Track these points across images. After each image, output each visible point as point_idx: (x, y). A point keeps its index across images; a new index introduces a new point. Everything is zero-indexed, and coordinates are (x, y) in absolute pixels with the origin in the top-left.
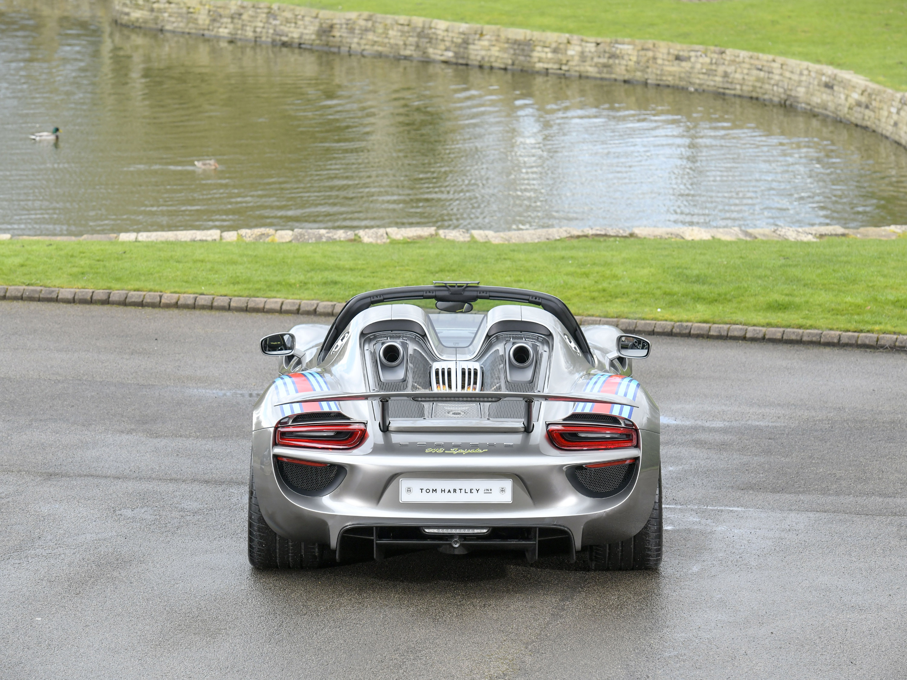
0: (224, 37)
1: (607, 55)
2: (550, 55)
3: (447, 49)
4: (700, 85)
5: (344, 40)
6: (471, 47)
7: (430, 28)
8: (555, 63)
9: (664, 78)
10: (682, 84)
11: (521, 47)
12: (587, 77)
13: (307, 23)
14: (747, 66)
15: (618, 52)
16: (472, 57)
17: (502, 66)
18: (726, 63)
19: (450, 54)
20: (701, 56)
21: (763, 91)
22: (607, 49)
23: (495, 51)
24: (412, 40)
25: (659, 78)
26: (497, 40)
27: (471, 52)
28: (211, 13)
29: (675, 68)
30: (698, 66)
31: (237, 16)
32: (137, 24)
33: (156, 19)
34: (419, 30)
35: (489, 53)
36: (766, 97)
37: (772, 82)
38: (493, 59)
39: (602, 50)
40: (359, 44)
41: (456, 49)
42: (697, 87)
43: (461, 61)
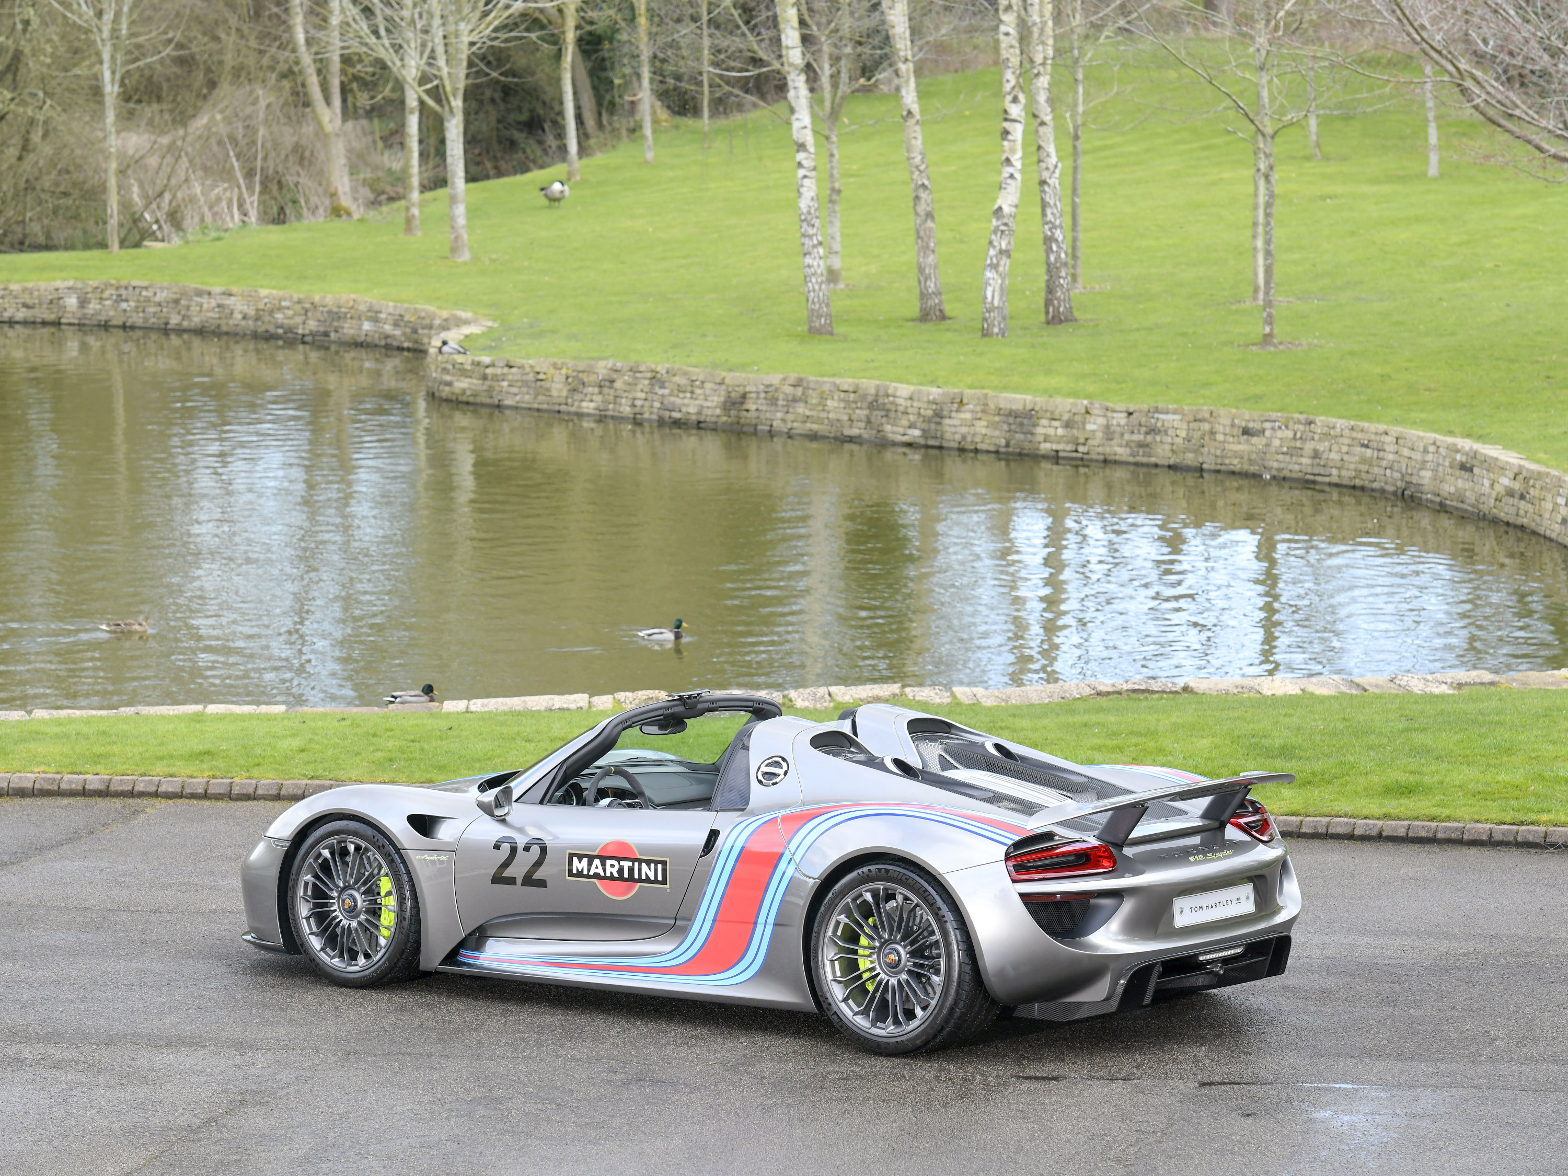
0: (588, 415)
1: (1143, 430)
2: (1060, 431)
3: (912, 426)
4: (1279, 470)
5: (762, 416)
6: (947, 421)
7: (888, 396)
8: (1068, 443)
9: (1227, 461)
10: (1253, 469)
11: (1018, 420)
12: (1116, 462)
13: (708, 392)
14: (1347, 441)
15: (1159, 424)
16: (948, 436)
17: (992, 448)
18: (1317, 437)
19: (917, 433)
20: (1280, 428)
21: (1370, 477)
22: (1143, 420)
23: (981, 427)
24: (862, 413)
25: (1219, 461)
26: (983, 411)
27: (947, 428)
28: (570, 380)
29: (1242, 446)
30: (1276, 443)
31: (607, 384)
32: (464, 399)
33: (490, 390)
34: (870, 399)
35: (972, 430)
36: (1375, 485)
37: (1384, 463)
38: (978, 439)
39: (1136, 422)
40: (783, 420)
41: (925, 426)
42: (1274, 473)
43: (931, 442)
